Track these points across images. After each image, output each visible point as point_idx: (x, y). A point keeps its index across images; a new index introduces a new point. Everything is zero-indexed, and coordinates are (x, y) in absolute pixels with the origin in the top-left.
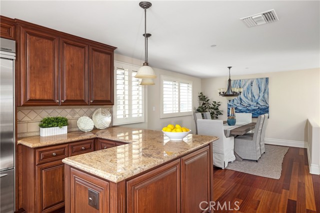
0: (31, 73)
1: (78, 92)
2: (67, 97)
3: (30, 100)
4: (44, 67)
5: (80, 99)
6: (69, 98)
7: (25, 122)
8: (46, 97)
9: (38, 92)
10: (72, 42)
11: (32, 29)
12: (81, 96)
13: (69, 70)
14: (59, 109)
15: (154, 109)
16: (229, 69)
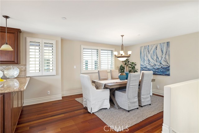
15: (75, 67)
16: (122, 37)
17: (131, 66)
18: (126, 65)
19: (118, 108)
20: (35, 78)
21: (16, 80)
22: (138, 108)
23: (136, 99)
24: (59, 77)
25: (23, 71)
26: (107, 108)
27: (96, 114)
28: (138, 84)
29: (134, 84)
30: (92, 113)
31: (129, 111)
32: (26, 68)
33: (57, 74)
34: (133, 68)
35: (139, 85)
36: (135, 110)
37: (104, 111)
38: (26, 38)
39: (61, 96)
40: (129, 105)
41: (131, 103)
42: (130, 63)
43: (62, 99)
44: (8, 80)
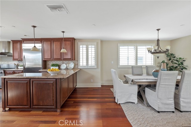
1: (58, 56)
4: (48, 49)
6: (55, 58)
8: (49, 58)
13: (55, 49)
15: (112, 62)
16: (158, 31)
17: (177, 63)
18: (171, 61)
19: (146, 106)
20: (83, 70)
21: (72, 70)
22: (173, 112)
23: (172, 101)
24: (99, 70)
25: (76, 65)
26: (134, 103)
27: (121, 105)
28: (175, 84)
29: (166, 84)
30: (118, 103)
31: (159, 112)
32: (78, 63)
33: (97, 68)
34: (179, 65)
35: (177, 85)
36: (169, 113)
37: (131, 104)
38: (78, 43)
39: (101, 85)
40: (158, 105)
41: (162, 103)
42: (175, 59)
43: (101, 87)
44: (68, 70)
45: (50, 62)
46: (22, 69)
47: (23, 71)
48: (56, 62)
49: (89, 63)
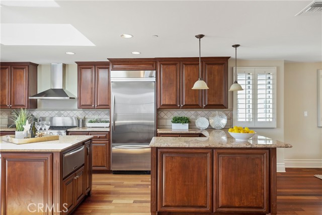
0: (163, 88)
1: (194, 99)
2: (185, 102)
3: (163, 105)
4: (171, 84)
5: (195, 104)
6: (187, 104)
7: (164, 119)
8: (172, 103)
9: (167, 100)
10: (189, 63)
11: (165, 61)
12: (196, 101)
13: (187, 83)
14: (185, 111)
15: (306, 114)
21: (223, 133)
24: (281, 131)
32: (232, 115)
33: (278, 126)
38: (232, 69)
39: (286, 168)
43: (285, 171)
44: (213, 131)
45: (165, 112)
46: (108, 130)
47: (109, 132)
48: (186, 112)
49: (259, 116)
